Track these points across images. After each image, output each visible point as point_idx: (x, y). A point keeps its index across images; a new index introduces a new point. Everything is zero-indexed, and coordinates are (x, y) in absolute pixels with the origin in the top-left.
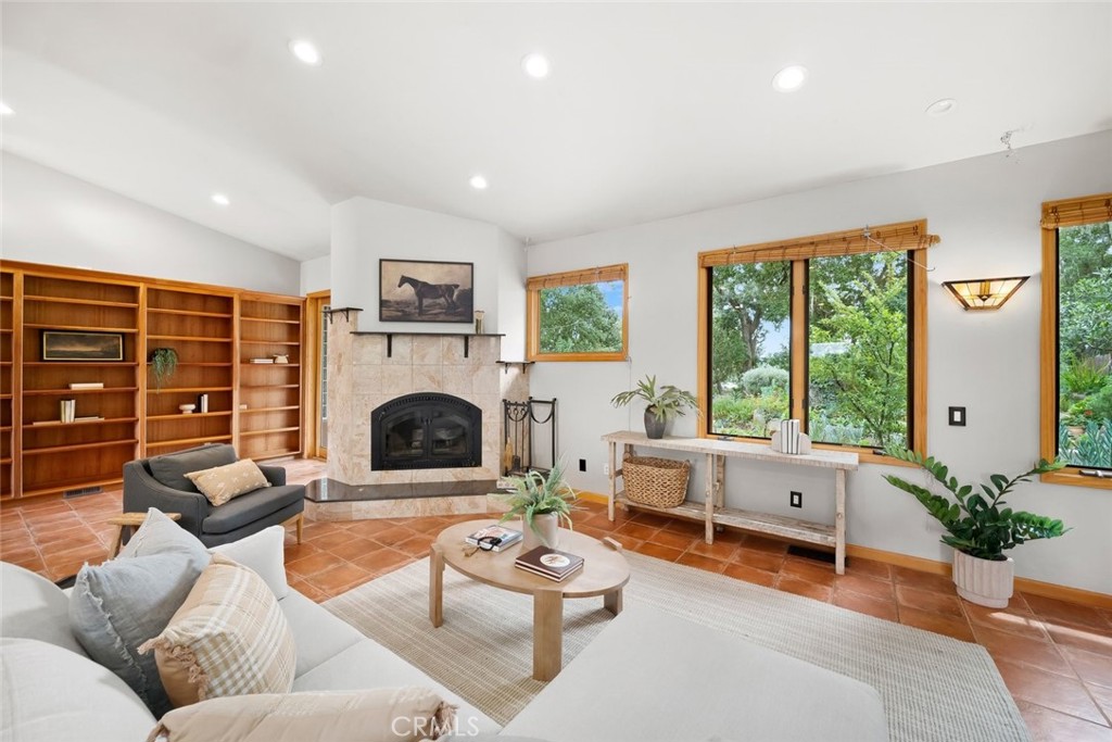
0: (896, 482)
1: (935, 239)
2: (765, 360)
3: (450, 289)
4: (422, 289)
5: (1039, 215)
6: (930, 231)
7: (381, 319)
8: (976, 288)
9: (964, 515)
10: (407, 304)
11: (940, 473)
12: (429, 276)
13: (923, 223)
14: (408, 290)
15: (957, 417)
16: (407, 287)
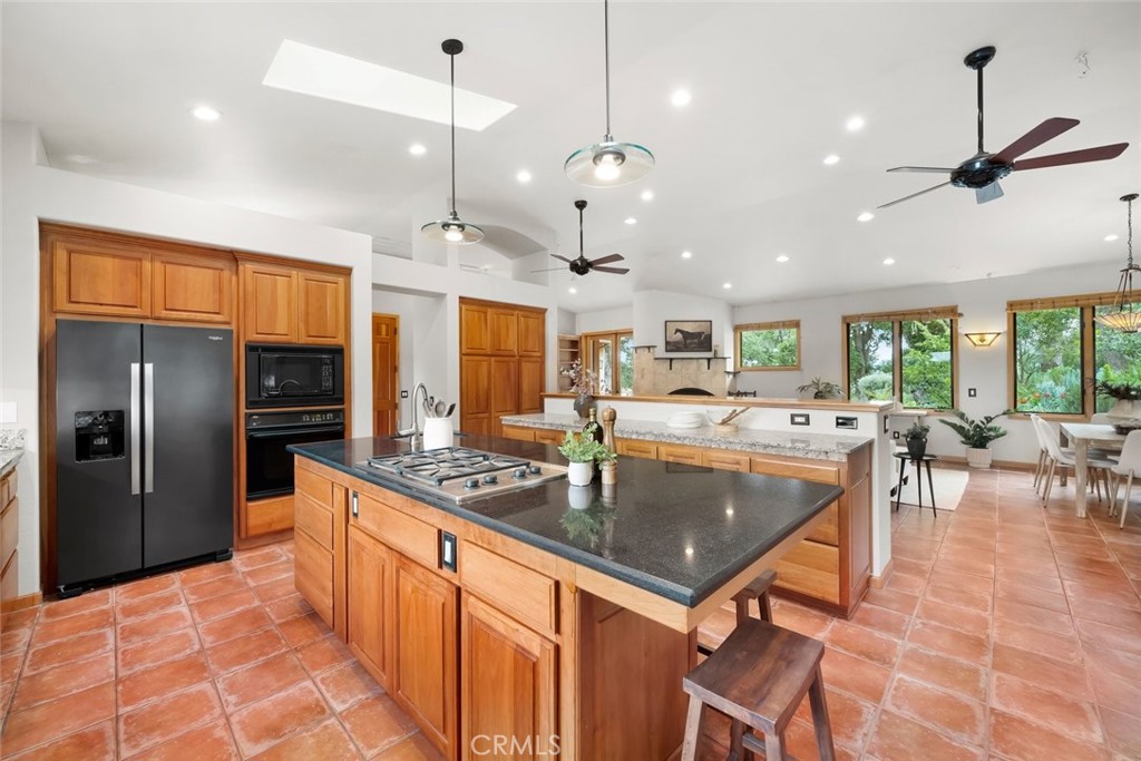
0: (943, 421)
1: (961, 315)
2: (879, 368)
3: (700, 334)
4: (686, 335)
5: (1006, 306)
6: (959, 311)
7: (667, 351)
8: (978, 337)
9: (972, 433)
10: (678, 342)
11: (962, 416)
12: (689, 328)
13: (956, 306)
14: (679, 335)
15: (972, 393)
16: (678, 334)
